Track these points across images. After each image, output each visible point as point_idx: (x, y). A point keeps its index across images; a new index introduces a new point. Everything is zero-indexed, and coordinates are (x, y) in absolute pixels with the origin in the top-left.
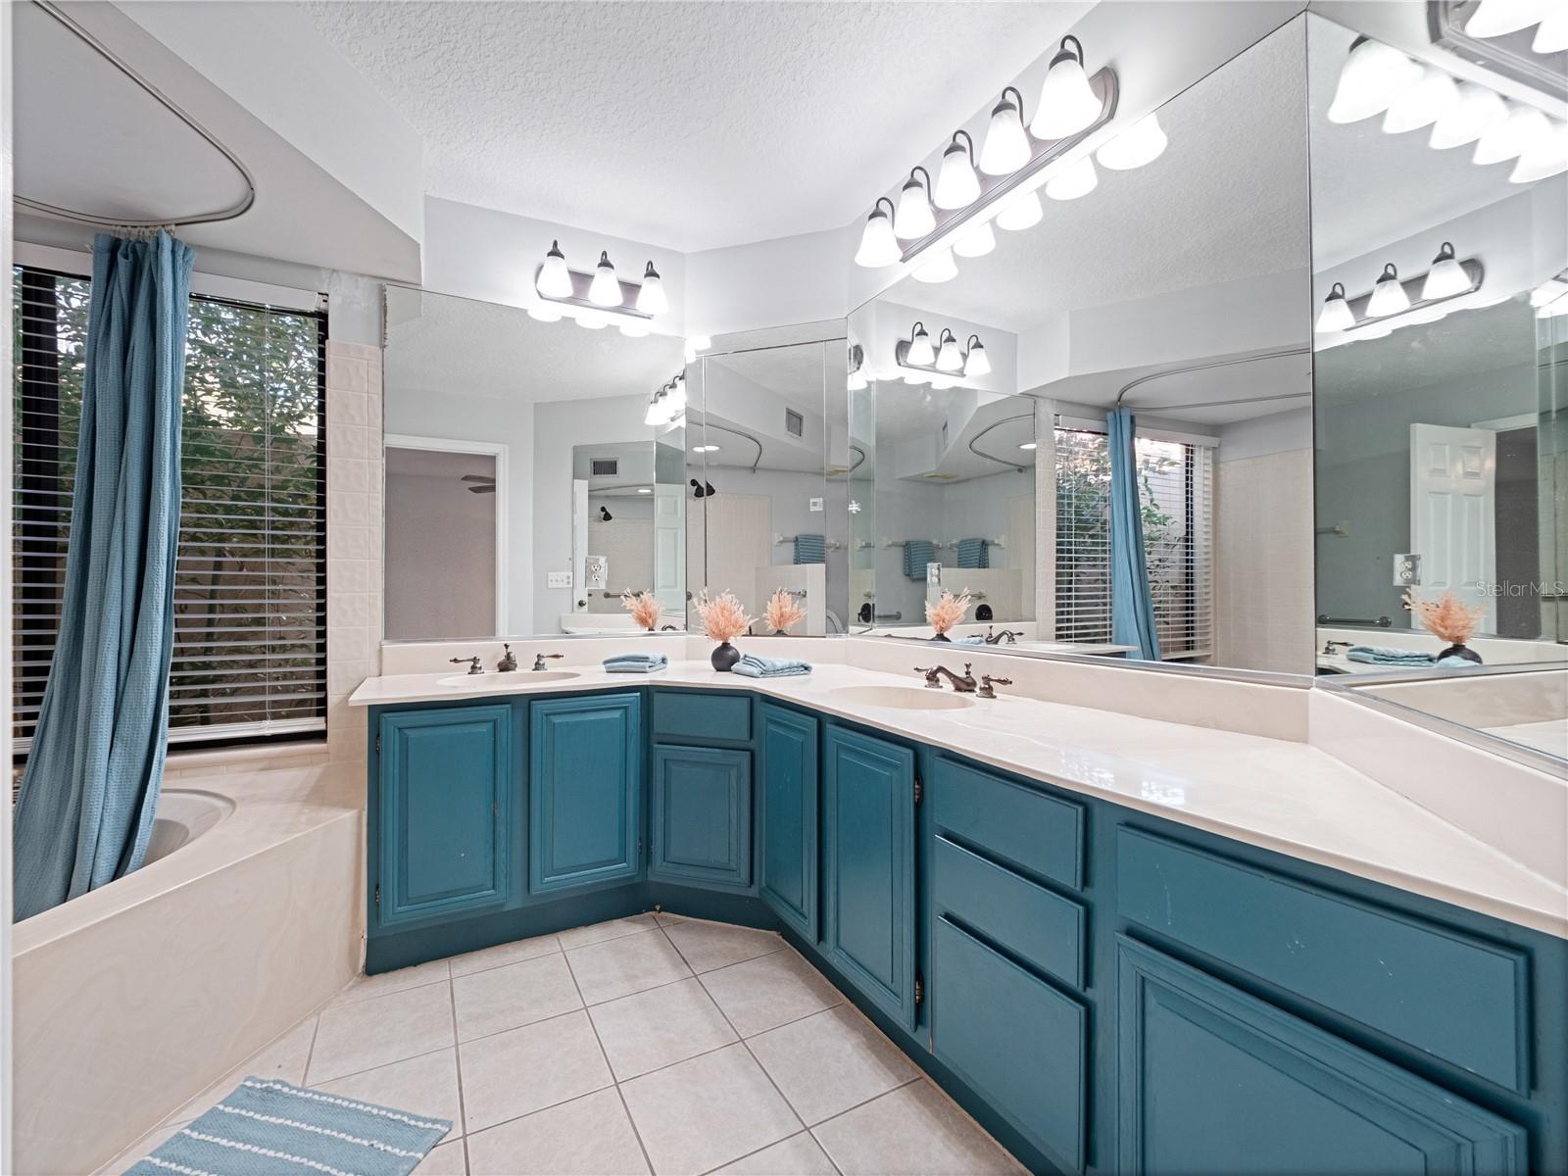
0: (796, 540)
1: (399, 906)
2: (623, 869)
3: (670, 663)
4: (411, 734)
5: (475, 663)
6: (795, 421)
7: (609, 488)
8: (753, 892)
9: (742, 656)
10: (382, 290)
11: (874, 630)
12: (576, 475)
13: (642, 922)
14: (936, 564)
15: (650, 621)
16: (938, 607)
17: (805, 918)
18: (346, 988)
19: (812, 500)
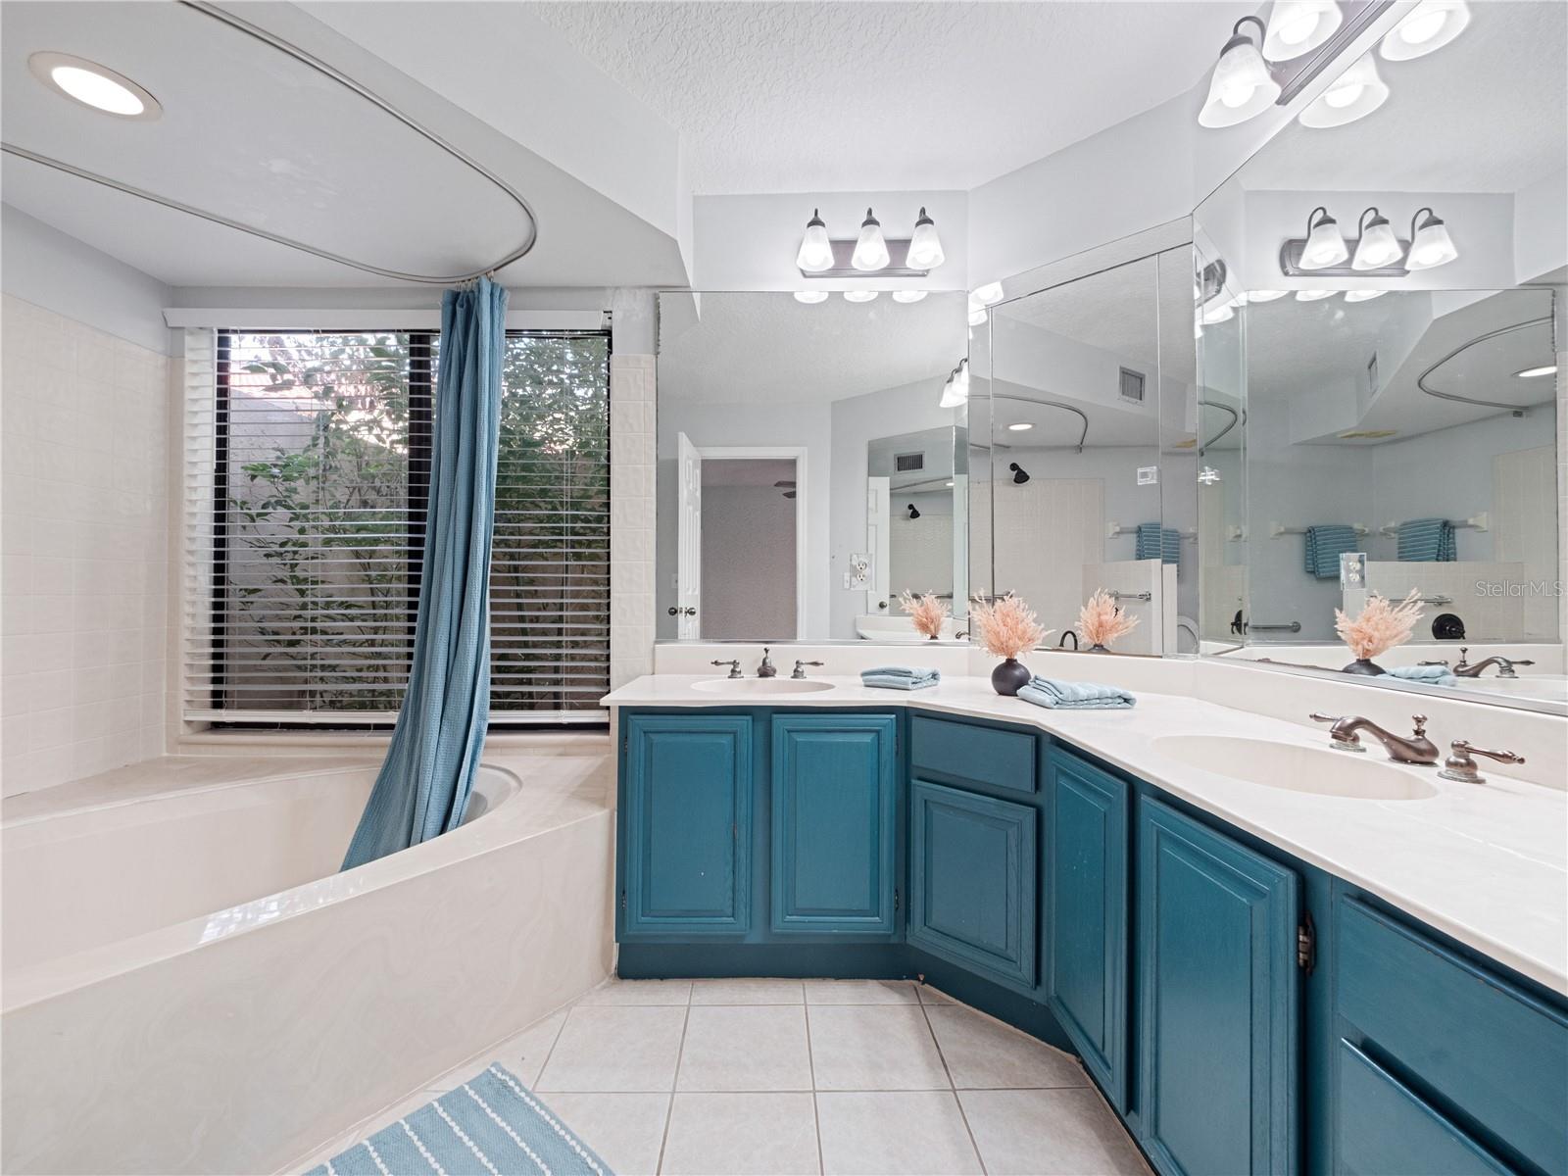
0: (1139, 530)
1: (643, 916)
2: (876, 924)
3: (943, 681)
4: (655, 738)
5: (735, 667)
6: (1133, 382)
7: (915, 485)
8: (1038, 996)
9: (1033, 677)
10: (656, 298)
11: (1246, 648)
12: (873, 471)
13: (900, 991)
14: (1356, 555)
15: (932, 627)
16: (1360, 619)
17: (1109, 1068)
18: (598, 987)
19: (1140, 470)
